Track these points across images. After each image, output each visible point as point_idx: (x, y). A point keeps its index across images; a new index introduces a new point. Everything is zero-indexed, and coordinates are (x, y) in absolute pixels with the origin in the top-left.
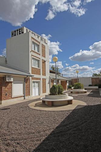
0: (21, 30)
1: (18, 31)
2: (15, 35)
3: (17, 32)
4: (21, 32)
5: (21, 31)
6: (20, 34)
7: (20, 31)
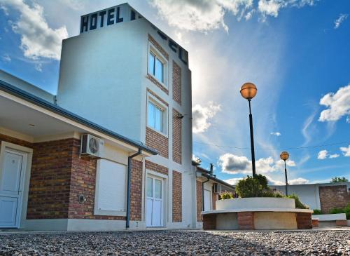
0: (115, 13)
1: (106, 17)
2: (93, 28)
3: (99, 18)
4: (115, 19)
5: (115, 16)
6: (110, 23)
7: (112, 16)
